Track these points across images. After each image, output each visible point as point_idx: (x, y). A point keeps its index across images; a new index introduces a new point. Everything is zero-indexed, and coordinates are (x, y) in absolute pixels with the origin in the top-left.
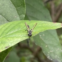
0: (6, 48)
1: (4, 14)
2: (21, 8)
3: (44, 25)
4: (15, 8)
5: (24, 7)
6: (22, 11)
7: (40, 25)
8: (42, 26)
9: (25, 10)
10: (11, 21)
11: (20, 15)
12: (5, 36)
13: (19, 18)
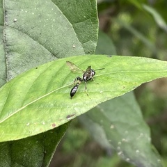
0: (69, 119)
1: (43, 40)
2: (86, 24)
3: (147, 66)
4: (69, 26)
5: (95, 21)
6: (89, 32)
7: (138, 67)
8: (142, 70)
9: (98, 30)
10: (63, 56)
11: (83, 42)
12: (59, 91)
13: (82, 49)
